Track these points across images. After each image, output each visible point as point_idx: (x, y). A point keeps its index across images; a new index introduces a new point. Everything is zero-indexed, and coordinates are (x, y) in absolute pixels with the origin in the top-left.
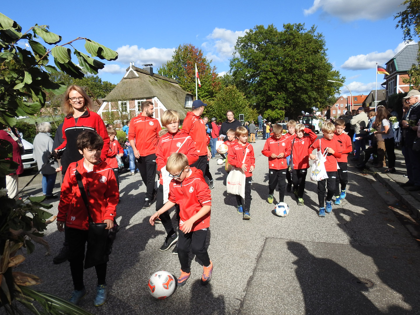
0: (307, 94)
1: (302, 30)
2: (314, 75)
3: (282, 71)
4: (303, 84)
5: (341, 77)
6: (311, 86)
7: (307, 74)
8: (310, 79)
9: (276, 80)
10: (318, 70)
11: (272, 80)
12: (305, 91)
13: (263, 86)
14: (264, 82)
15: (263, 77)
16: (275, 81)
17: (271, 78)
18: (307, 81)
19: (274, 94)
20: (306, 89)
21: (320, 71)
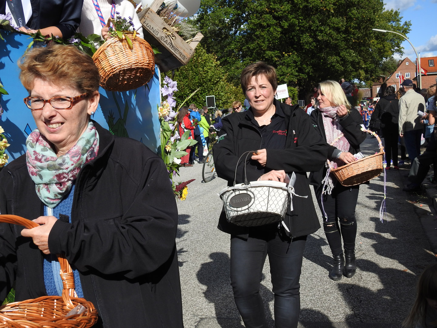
0: (338, 54)
2: (350, 19)
3: (291, 12)
4: (331, 36)
5: (402, 23)
6: (346, 40)
7: (337, 16)
8: (342, 26)
9: (280, 29)
10: (358, 8)
11: (271, 29)
12: (335, 50)
13: (254, 40)
14: (257, 33)
15: (253, 23)
16: (277, 32)
17: (269, 26)
18: (337, 30)
19: (276, 56)
20: (336, 45)
21: (360, 11)
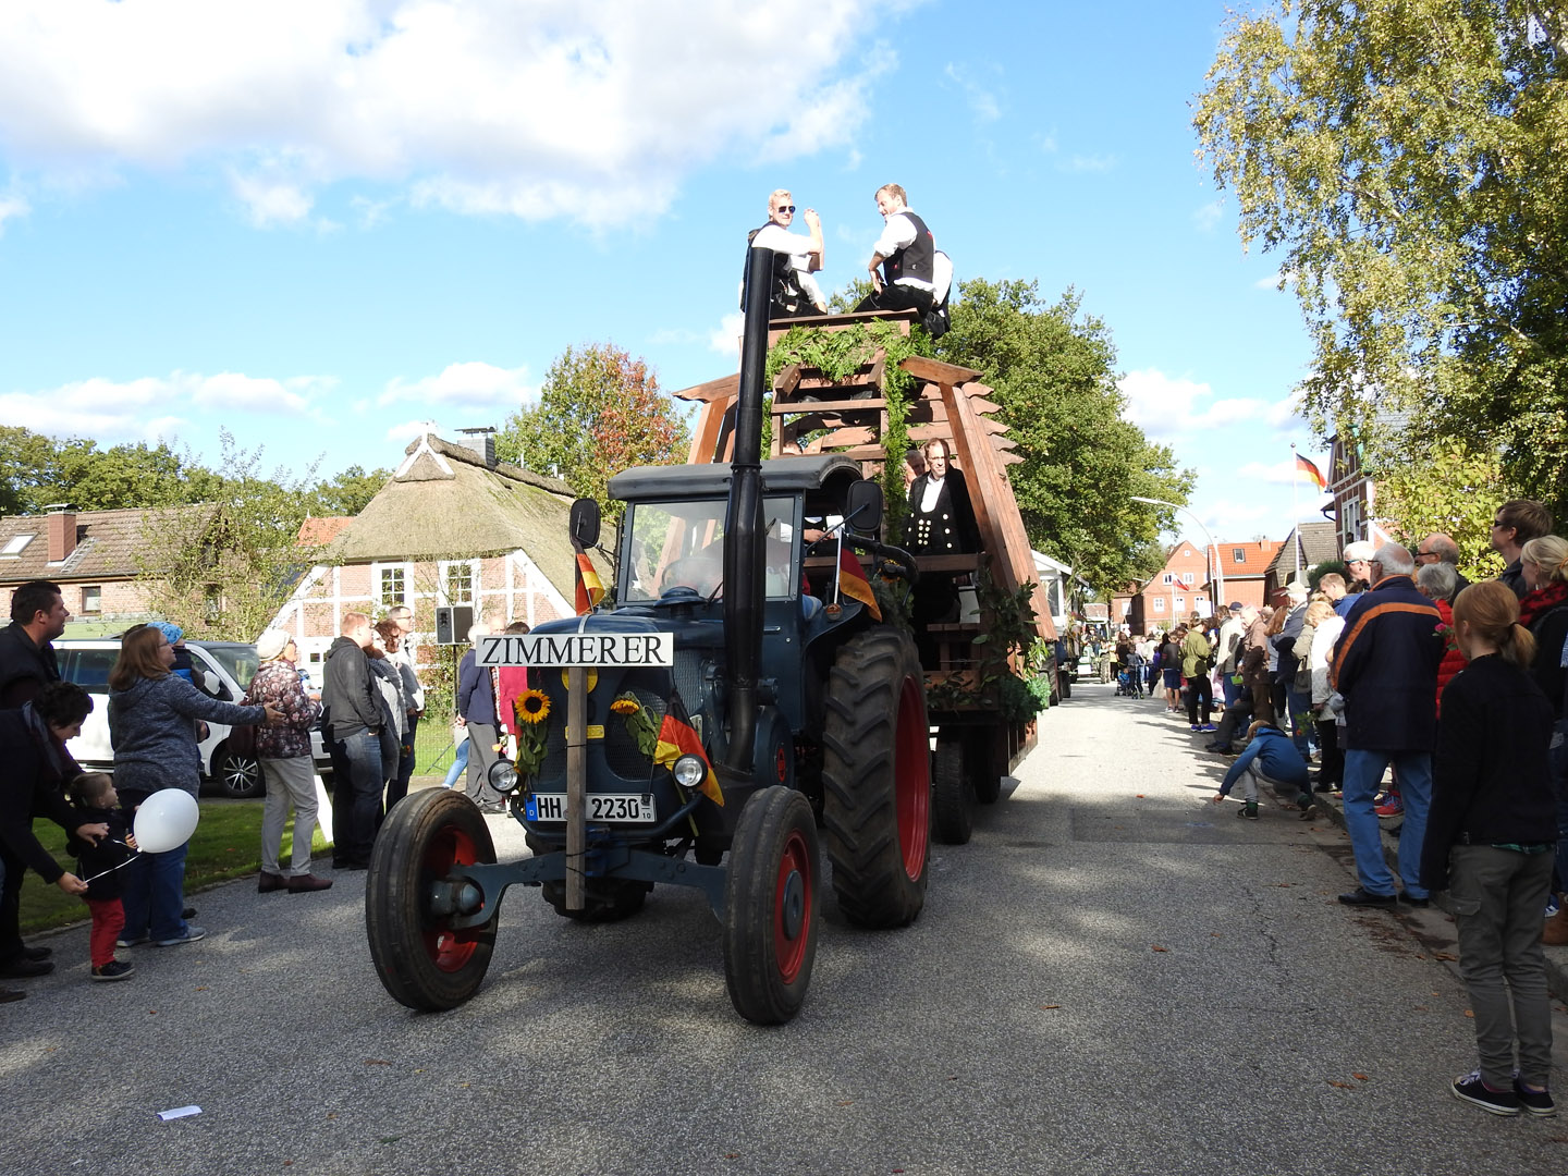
0: (1056, 537)
1: (1028, 302)
2: (1078, 468)
4: (1042, 502)
5: (1178, 472)
6: (1073, 510)
7: (1055, 464)
8: (1064, 483)
12: (1050, 528)
18: (1055, 489)
20: (1052, 518)
21: (1099, 453)
